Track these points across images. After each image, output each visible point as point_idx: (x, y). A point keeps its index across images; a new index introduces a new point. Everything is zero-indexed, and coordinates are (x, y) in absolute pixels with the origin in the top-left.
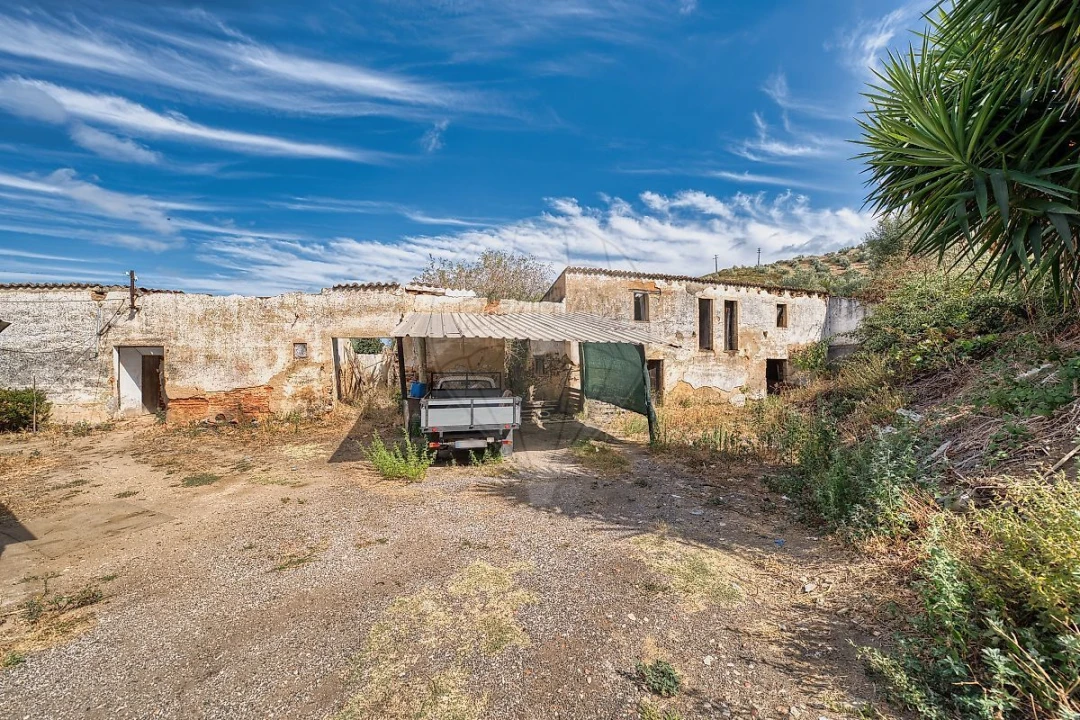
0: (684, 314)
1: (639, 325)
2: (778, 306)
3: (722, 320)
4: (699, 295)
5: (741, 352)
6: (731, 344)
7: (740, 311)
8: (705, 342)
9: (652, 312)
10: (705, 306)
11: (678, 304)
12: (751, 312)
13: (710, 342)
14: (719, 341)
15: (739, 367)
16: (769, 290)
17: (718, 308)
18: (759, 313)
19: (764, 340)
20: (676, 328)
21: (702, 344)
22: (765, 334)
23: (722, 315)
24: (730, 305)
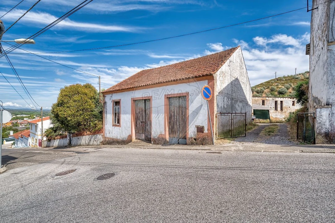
0: (272, 104)
1: (263, 106)
2: (293, 101)
3: (280, 105)
4: (275, 100)
5: (284, 111)
6: (282, 109)
7: (284, 103)
8: (276, 109)
9: (265, 104)
10: (276, 102)
11: (270, 102)
12: (286, 103)
13: (277, 109)
14: (279, 109)
15: (283, 114)
16: (291, 98)
17: (279, 103)
18: (288, 103)
19: (289, 108)
20: (270, 106)
21: (275, 109)
22: (289, 107)
23: (280, 104)
24: (282, 102)
